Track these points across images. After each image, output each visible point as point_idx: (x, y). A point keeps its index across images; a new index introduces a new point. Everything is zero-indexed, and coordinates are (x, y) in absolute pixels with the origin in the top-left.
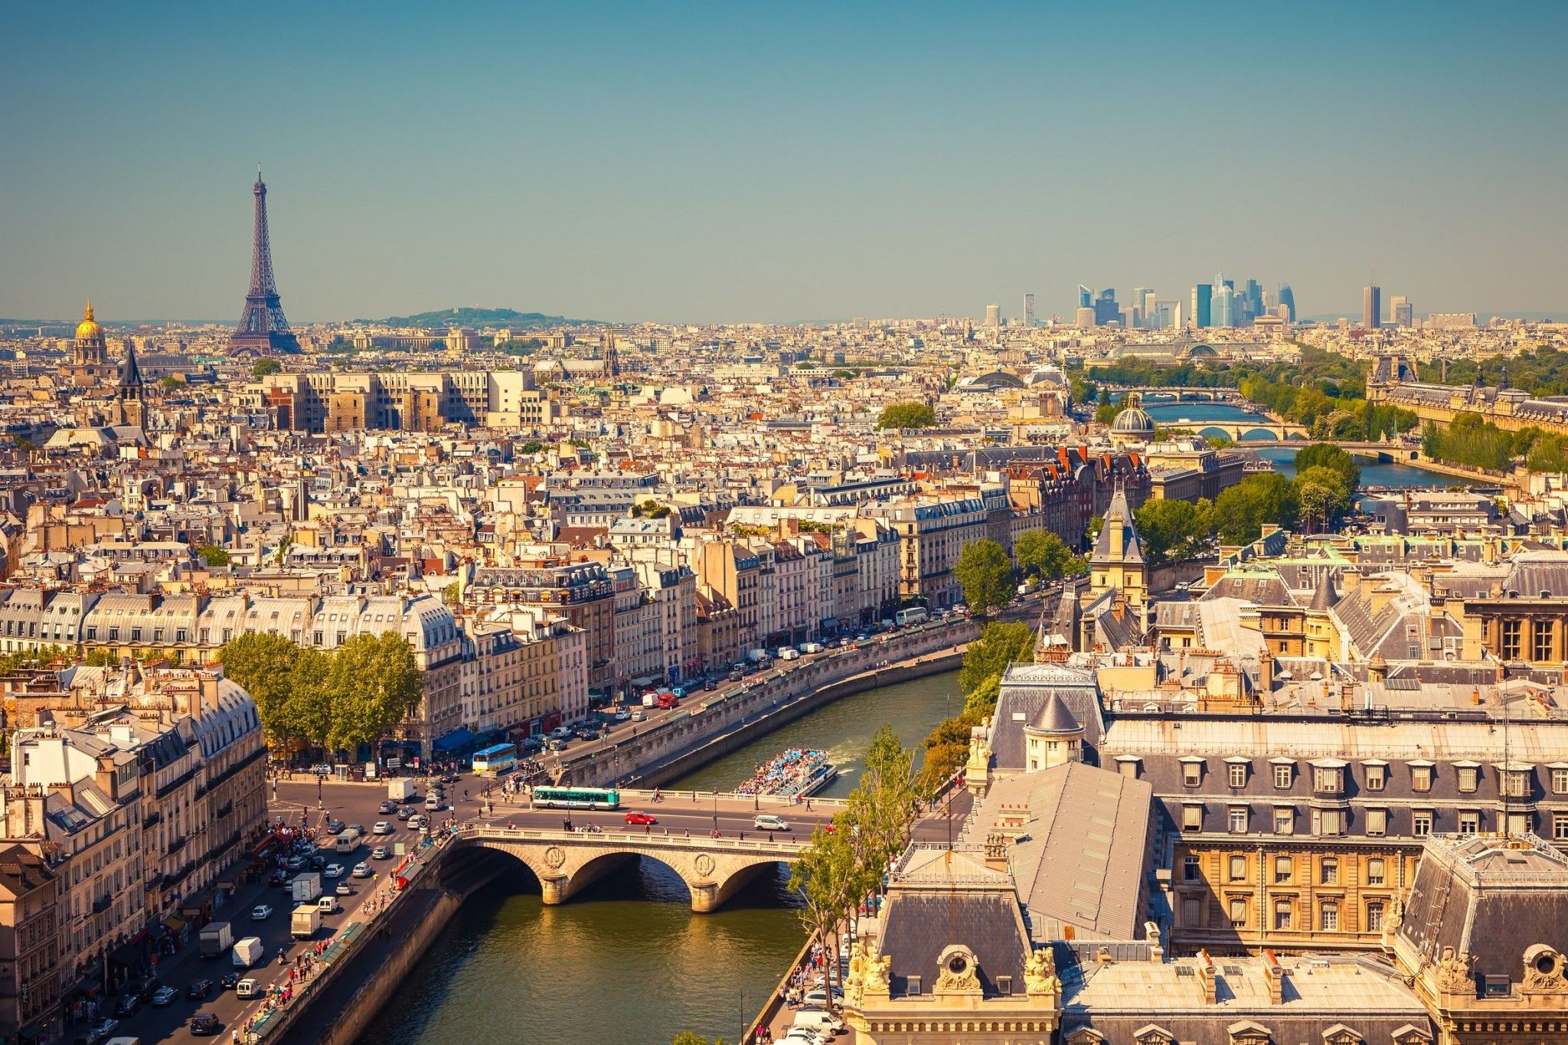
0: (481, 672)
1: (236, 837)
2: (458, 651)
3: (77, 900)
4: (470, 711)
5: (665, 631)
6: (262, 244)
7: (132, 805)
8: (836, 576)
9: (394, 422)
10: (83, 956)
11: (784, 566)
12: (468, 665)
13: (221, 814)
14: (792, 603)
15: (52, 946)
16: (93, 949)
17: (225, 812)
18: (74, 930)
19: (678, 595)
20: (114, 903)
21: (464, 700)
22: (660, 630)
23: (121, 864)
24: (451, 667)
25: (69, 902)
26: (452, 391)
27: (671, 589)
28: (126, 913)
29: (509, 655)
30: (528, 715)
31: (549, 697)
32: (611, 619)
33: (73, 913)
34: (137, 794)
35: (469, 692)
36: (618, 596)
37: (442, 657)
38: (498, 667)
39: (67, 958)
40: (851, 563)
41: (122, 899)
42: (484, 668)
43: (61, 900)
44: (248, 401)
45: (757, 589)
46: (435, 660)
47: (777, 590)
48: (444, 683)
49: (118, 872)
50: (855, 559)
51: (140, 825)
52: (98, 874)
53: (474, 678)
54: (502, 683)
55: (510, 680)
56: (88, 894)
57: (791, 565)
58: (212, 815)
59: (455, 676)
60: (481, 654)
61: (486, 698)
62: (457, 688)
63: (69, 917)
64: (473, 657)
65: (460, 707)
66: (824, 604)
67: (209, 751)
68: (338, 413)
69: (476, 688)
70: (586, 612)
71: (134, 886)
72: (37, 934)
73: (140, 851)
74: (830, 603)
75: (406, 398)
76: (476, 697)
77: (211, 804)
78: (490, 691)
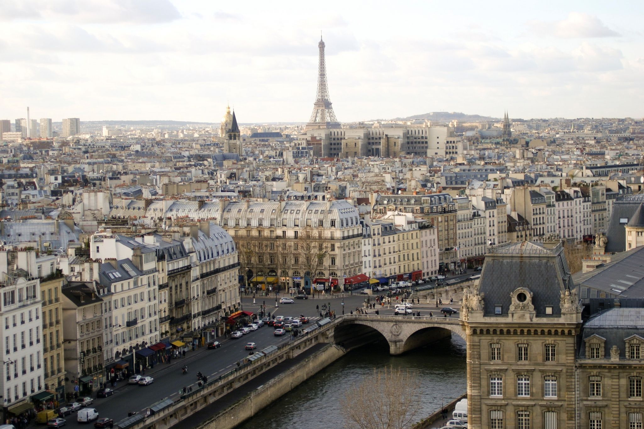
0: (374, 245)
1: (219, 307)
2: (360, 232)
3: (116, 318)
4: (367, 265)
5: (488, 234)
6: (322, 75)
7: (151, 275)
8: (593, 211)
9: (376, 153)
10: (120, 348)
11: (561, 203)
12: (367, 240)
13: (209, 293)
14: (566, 225)
15: (100, 338)
16: (127, 346)
17: (212, 292)
18: (114, 333)
19: (495, 214)
20: (139, 325)
21: (364, 259)
22: (485, 233)
23: (145, 304)
24: (356, 240)
25: (110, 317)
26: (408, 138)
27: (491, 211)
28: (147, 331)
29: (391, 237)
30: (402, 271)
31: (415, 263)
32: (455, 225)
33: (114, 324)
34: (155, 270)
35: (367, 254)
36: (459, 213)
37: (351, 234)
38: (384, 243)
39: (110, 346)
40: (602, 204)
41: (145, 322)
42: (376, 243)
43: (106, 315)
44: (299, 144)
45: (544, 216)
46: (346, 235)
47: (557, 217)
48: (351, 248)
49: (142, 309)
50: (605, 202)
51: (157, 287)
52: (130, 307)
53: (370, 247)
54: (387, 252)
55: (392, 251)
56: (123, 316)
57: (565, 203)
58: (204, 293)
59: (359, 245)
60: (374, 235)
61: (377, 259)
62: (360, 252)
63: (111, 325)
64: (369, 236)
65: (362, 262)
66: (586, 227)
67: (203, 258)
68: (346, 150)
69: (372, 253)
70: (440, 219)
71: (152, 319)
72: (90, 329)
73: (157, 301)
74: (589, 226)
75: (383, 141)
76: (370, 258)
77: (203, 285)
78: (379, 255)
